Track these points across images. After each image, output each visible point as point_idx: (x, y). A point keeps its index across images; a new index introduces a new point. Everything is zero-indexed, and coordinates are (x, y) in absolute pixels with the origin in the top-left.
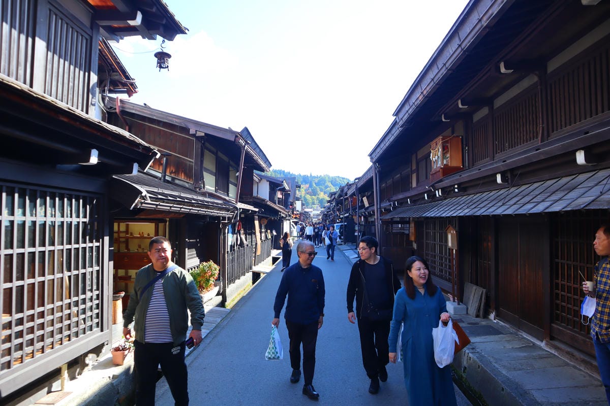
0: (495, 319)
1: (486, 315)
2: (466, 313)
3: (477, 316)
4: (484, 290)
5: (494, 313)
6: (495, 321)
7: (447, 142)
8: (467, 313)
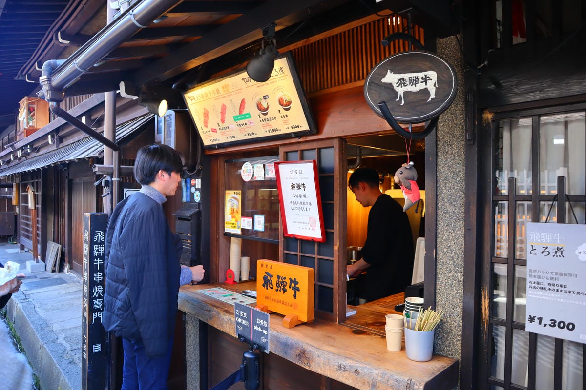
0: (68, 272)
1: (61, 269)
2: (44, 270)
3: (53, 271)
4: (60, 246)
5: (67, 266)
6: (68, 274)
7: (33, 103)
8: (46, 270)
